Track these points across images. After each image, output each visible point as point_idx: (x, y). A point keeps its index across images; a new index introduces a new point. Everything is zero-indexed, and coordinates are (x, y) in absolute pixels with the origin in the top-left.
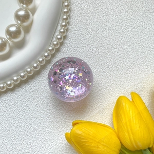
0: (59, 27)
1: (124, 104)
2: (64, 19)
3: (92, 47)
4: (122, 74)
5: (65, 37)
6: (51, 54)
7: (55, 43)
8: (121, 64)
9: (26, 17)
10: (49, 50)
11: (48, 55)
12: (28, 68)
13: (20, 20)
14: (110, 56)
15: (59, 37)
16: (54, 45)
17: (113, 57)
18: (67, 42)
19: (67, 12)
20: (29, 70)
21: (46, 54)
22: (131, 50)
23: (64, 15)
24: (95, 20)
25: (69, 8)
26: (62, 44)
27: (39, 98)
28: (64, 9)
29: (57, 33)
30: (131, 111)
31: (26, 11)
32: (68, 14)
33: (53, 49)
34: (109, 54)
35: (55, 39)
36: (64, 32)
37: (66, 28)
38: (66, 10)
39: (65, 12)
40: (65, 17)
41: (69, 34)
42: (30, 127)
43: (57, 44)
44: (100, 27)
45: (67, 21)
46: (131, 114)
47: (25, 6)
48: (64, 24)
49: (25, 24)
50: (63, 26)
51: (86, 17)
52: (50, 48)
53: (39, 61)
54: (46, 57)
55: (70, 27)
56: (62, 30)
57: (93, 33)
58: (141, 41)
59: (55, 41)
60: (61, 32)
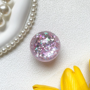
0: (29, 17)
1: (68, 76)
2: (33, 12)
4: (71, 50)
5: (33, 24)
6: (23, 36)
7: (26, 28)
8: (71, 43)
9: (6, 10)
10: (22, 33)
12: (7, 45)
13: (2, 13)
14: (63, 37)
15: (29, 24)
16: (25, 29)
17: (65, 38)
18: (34, 27)
19: (35, 7)
20: (8, 46)
21: (20, 36)
22: (77, 33)
23: (32, 9)
24: (54, 12)
25: (36, 4)
26: (31, 28)
27: (15, 65)
28: (33, 4)
29: (28, 21)
30: (72, 81)
31: (6, 6)
32: (36, 8)
34: (63, 36)
35: (26, 25)
37: (34, 18)
38: (34, 5)
39: (33, 7)
40: (33, 10)
41: (36, 22)
42: (9, 84)
43: (28, 29)
44: (57, 17)
45: (35, 13)
46: (72, 83)
47: (5, 2)
48: (32, 15)
49: (6, 15)
50: (32, 16)
51: (48, 10)
52: (23, 32)
53: (15, 41)
54: (20, 38)
55: (37, 17)
56: (31, 19)
57: (52, 21)
58: (85, 27)
59: (26, 27)
60: (30, 21)
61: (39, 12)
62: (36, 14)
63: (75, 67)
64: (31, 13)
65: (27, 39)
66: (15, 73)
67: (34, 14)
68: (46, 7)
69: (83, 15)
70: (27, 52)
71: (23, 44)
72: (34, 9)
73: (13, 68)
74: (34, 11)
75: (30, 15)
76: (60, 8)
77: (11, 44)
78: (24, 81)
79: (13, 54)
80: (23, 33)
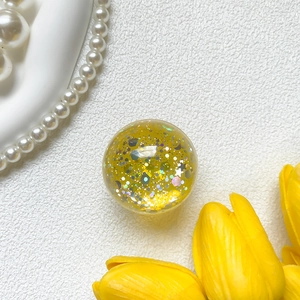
0: (87, 49)
1: (213, 222)
2: (98, 31)
3: (158, 89)
4: (221, 145)
5: (100, 70)
6: (71, 107)
7: (79, 82)
8: (219, 124)
9: (14, 29)
10: (66, 98)
11: (65, 109)
12: (22, 138)
14: (197, 108)
15: (87, 69)
16: (76, 86)
17: (202, 110)
18: (104, 79)
19: (103, 15)
20: (24, 141)
21: (60, 107)
22: (239, 94)
23: (96, 23)
24: (164, 31)
25: (107, 5)
26: (93, 84)
27: (49, 199)
28: (98, 8)
29: (83, 61)
30: (227, 239)
31: (14, 17)
32: (106, 20)
33: (73, 96)
34: (193, 102)
35: (77, 74)
36: (97, 58)
37: (102, 49)
38: (100, 11)
39: (99, 16)
40: (98, 26)
41: (110, 63)
42: (30, 259)
43: (83, 85)
44: (174, 46)
45: (104, 35)
46: (228, 244)
47: (10, 4)
48: (96, 41)
49: (14, 44)
50: (95, 45)
51: (144, 24)
52: (69, 94)
53: (45, 123)
54: (60, 113)
55: (111, 47)
56: (93, 55)
57: (159, 59)
58: (262, 75)
59: (78, 78)
60: (91, 59)
61: (117, 33)
62: (107, 39)
63: (233, 197)
64: (91, 37)
65: (82, 118)
66: (48, 224)
67: (100, 39)
68: (139, 14)
69: (255, 35)
70: (85, 159)
71: (71, 134)
72: (102, 24)
73: (42, 211)
74: (102, 30)
75: (88, 42)
76: (183, 18)
77: (34, 135)
78: (77, 249)
79: (41, 165)
80: (69, 99)
